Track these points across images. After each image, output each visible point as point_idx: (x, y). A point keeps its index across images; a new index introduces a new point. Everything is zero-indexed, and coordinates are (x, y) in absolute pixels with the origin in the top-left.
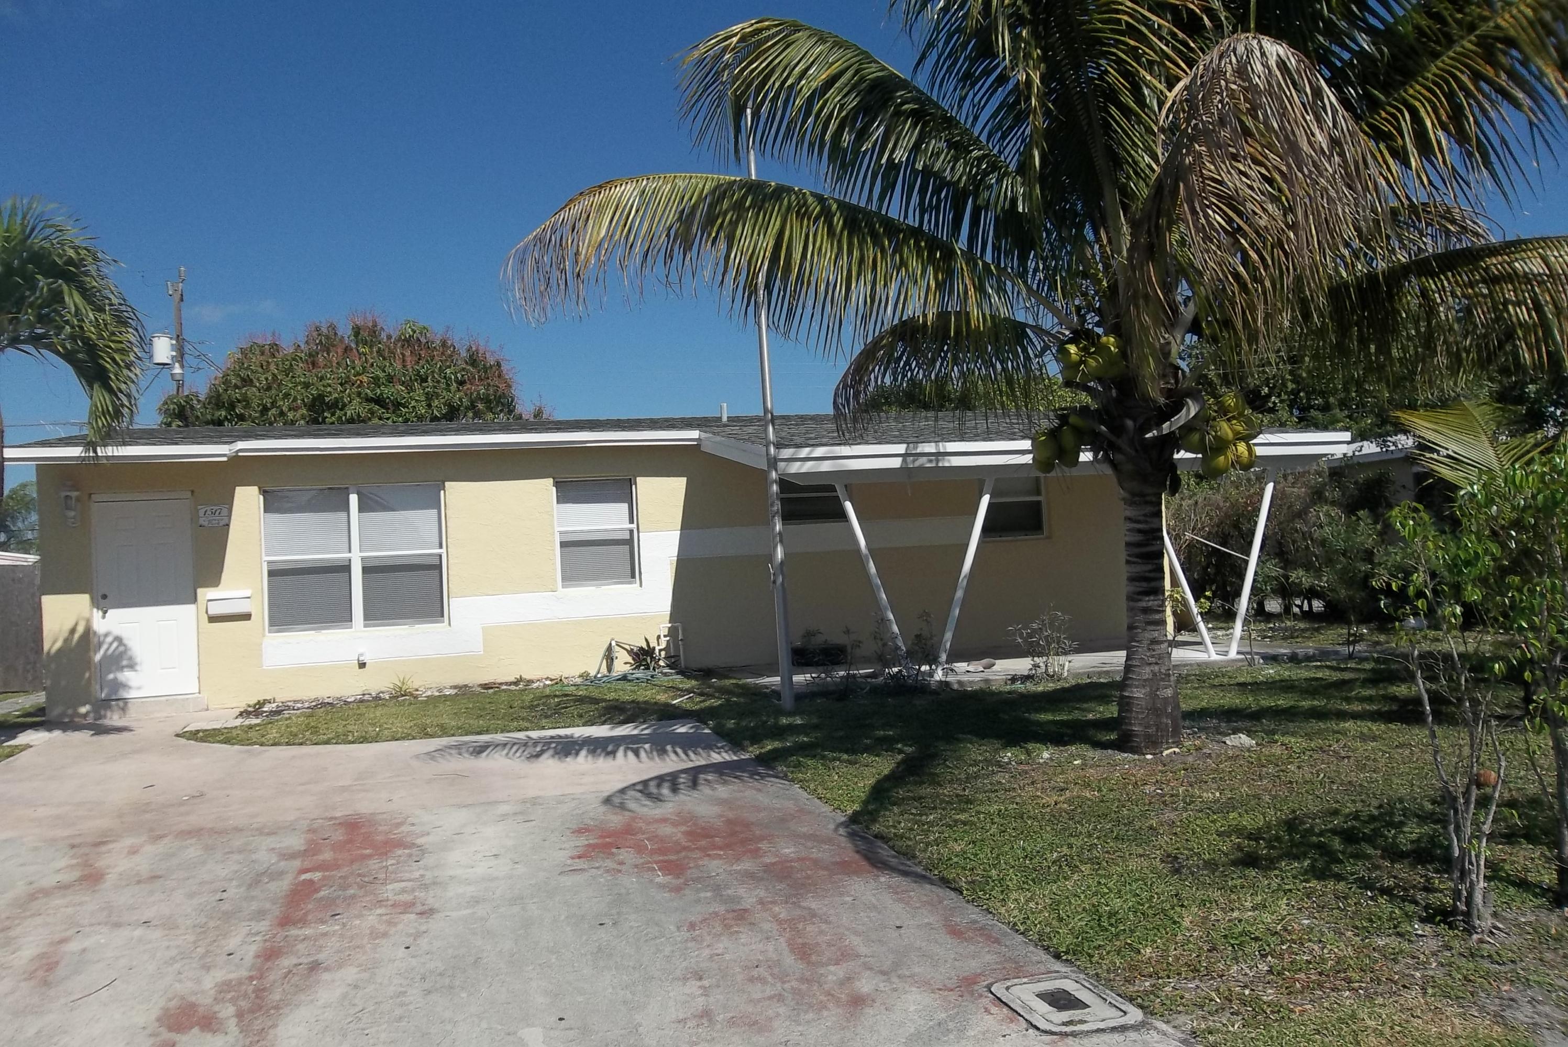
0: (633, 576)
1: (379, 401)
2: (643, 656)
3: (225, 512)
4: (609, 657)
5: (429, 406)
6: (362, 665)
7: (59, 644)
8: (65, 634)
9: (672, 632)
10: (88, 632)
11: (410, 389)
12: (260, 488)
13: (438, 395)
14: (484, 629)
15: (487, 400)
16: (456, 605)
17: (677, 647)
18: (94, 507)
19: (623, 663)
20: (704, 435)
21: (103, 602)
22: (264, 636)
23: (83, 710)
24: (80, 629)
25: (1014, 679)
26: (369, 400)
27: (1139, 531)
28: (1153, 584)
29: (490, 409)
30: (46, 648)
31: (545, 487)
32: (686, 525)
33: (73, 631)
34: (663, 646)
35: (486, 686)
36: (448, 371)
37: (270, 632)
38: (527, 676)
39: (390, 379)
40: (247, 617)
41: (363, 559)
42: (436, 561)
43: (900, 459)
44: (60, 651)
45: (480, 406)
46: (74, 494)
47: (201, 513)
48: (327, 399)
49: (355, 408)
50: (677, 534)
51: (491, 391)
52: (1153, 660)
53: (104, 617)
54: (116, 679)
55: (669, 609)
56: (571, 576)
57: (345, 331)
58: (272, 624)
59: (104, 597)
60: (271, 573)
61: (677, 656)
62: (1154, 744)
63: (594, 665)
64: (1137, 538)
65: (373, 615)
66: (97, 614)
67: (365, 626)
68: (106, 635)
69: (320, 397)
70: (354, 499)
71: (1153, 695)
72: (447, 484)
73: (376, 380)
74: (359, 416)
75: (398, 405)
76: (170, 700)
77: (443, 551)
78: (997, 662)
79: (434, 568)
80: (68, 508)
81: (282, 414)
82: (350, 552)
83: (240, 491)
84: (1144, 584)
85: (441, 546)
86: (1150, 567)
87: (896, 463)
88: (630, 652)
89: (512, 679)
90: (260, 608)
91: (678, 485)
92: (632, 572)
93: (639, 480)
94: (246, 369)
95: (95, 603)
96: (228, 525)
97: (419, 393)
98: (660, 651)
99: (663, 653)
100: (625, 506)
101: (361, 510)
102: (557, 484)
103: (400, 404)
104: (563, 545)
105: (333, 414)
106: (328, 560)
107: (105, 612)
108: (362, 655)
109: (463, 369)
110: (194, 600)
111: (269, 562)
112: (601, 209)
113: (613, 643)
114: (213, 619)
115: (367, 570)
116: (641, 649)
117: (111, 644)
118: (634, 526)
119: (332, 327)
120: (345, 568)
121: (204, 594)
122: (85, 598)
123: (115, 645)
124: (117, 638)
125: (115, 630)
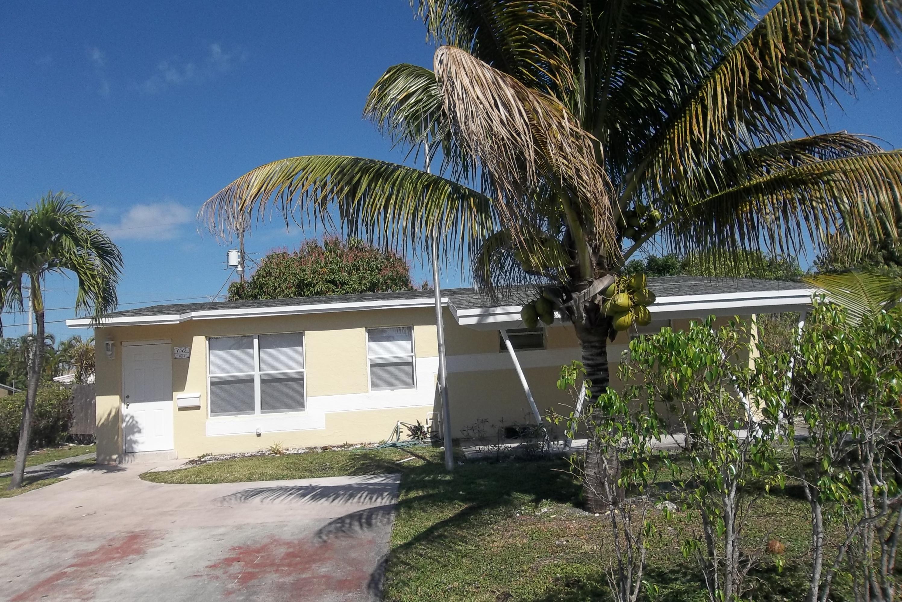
0: (413, 384)
1: (333, 282)
2: (417, 431)
3: (188, 350)
4: (397, 430)
5: (360, 283)
6: (259, 435)
7: (103, 420)
8: (106, 416)
9: (435, 417)
10: (118, 414)
11: (350, 274)
12: (206, 337)
13: (365, 278)
14: (326, 414)
15: (393, 279)
16: (309, 401)
17: (437, 426)
18: (124, 349)
19: (405, 436)
20: (449, 300)
21: (127, 399)
22: (207, 418)
23: (115, 457)
24: (113, 414)
26: (327, 281)
30: (97, 420)
31: (361, 333)
33: (109, 414)
34: (430, 424)
35: (324, 449)
36: (372, 263)
37: (211, 416)
38: (350, 442)
39: (340, 269)
40: (198, 408)
41: (260, 375)
42: (300, 376)
44: (104, 423)
45: (389, 282)
46: (111, 343)
47: (176, 351)
48: (305, 282)
49: (320, 286)
50: (437, 359)
51: (395, 274)
53: (127, 408)
54: (131, 439)
55: (433, 403)
56: (377, 383)
57: (320, 243)
58: (212, 412)
59: (128, 397)
60: (212, 384)
61: (437, 431)
63: (388, 437)
65: (266, 407)
66: (124, 406)
67: (262, 413)
68: (126, 416)
69: (302, 281)
70: (256, 341)
72: (307, 332)
73: (332, 270)
74: (322, 290)
75: (343, 283)
76: (157, 453)
77: (304, 370)
79: (299, 380)
80: (108, 350)
82: (254, 371)
83: (195, 338)
85: (303, 368)
88: (410, 429)
89: (342, 444)
90: (205, 403)
92: (412, 382)
93: (415, 327)
94: (269, 267)
95: (122, 400)
96: (189, 357)
97: (355, 277)
98: (428, 428)
99: (430, 430)
100: (408, 342)
101: (260, 347)
102: (368, 331)
103: (345, 283)
104: (372, 366)
105: (309, 290)
106: (242, 376)
107: (128, 405)
108: (258, 429)
109: (382, 262)
110: (171, 399)
111: (211, 378)
113: (399, 424)
114: (181, 409)
115: (263, 381)
116: (415, 427)
117: (128, 421)
118: (413, 354)
119: (315, 242)
120: (251, 381)
121: (177, 395)
122: (118, 397)
123: (131, 421)
124: (132, 417)
125: (131, 414)
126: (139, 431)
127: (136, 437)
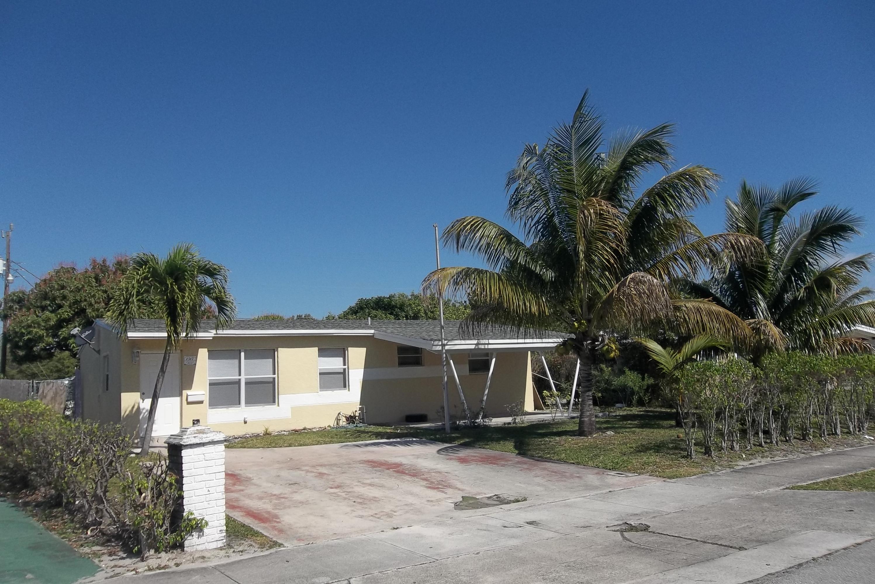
0: (345, 386)
2: (351, 419)
3: (194, 359)
4: (338, 420)
6: (245, 422)
7: (127, 413)
8: (130, 409)
9: (360, 409)
10: (139, 408)
12: (208, 350)
14: (291, 408)
16: (283, 398)
17: (363, 415)
18: (142, 356)
19: (343, 422)
20: (376, 332)
21: (142, 396)
24: (136, 407)
30: (122, 414)
31: (314, 351)
32: (365, 367)
33: (133, 407)
34: (358, 414)
35: (295, 431)
37: (209, 409)
38: (308, 427)
40: (201, 402)
41: (246, 379)
42: (272, 380)
43: (474, 346)
44: (128, 416)
47: (185, 359)
50: (363, 370)
53: (143, 402)
55: (359, 400)
56: (323, 387)
58: (209, 406)
59: (143, 394)
60: (210, 384)
61: (363, 419)
63: (332, 423)
65: (251, 401)
66: (140, 401)
67: (246, 406)
68: (143, 409)
70: (243, 354)
71: (590, 420)
72: (279, 349)
77: (276, 376)
78: (493, 419)
79: (273, 382)
80: (136, 356)
82: (240, 375)
83: (200, 350)
85: (274, 374)
87: (473, 347)
88: (346, 417)
89: (302, 428)
90: (206, 399)
91: (363, 351)
92: (345, 385)
93: (349, 348)
95: (140, 396)
96: (195, 364)
98: (357, 416)
100: (343, 359)
101: (246, 358)
102: (318, 350)
104: (320, 374)
106: (228, 379)
107: (143, 400)
108: (245, 418)
110: (181, 395)
111: (210, 380)
113: (340, 414)
114: (189, 403)
115: (247, 383)
116: (350, 416)
117: (145, 413)
118: (346, 367)
120: (239, 382)
121: (186, 392)
122: (139, 394)
124: (147, 410)
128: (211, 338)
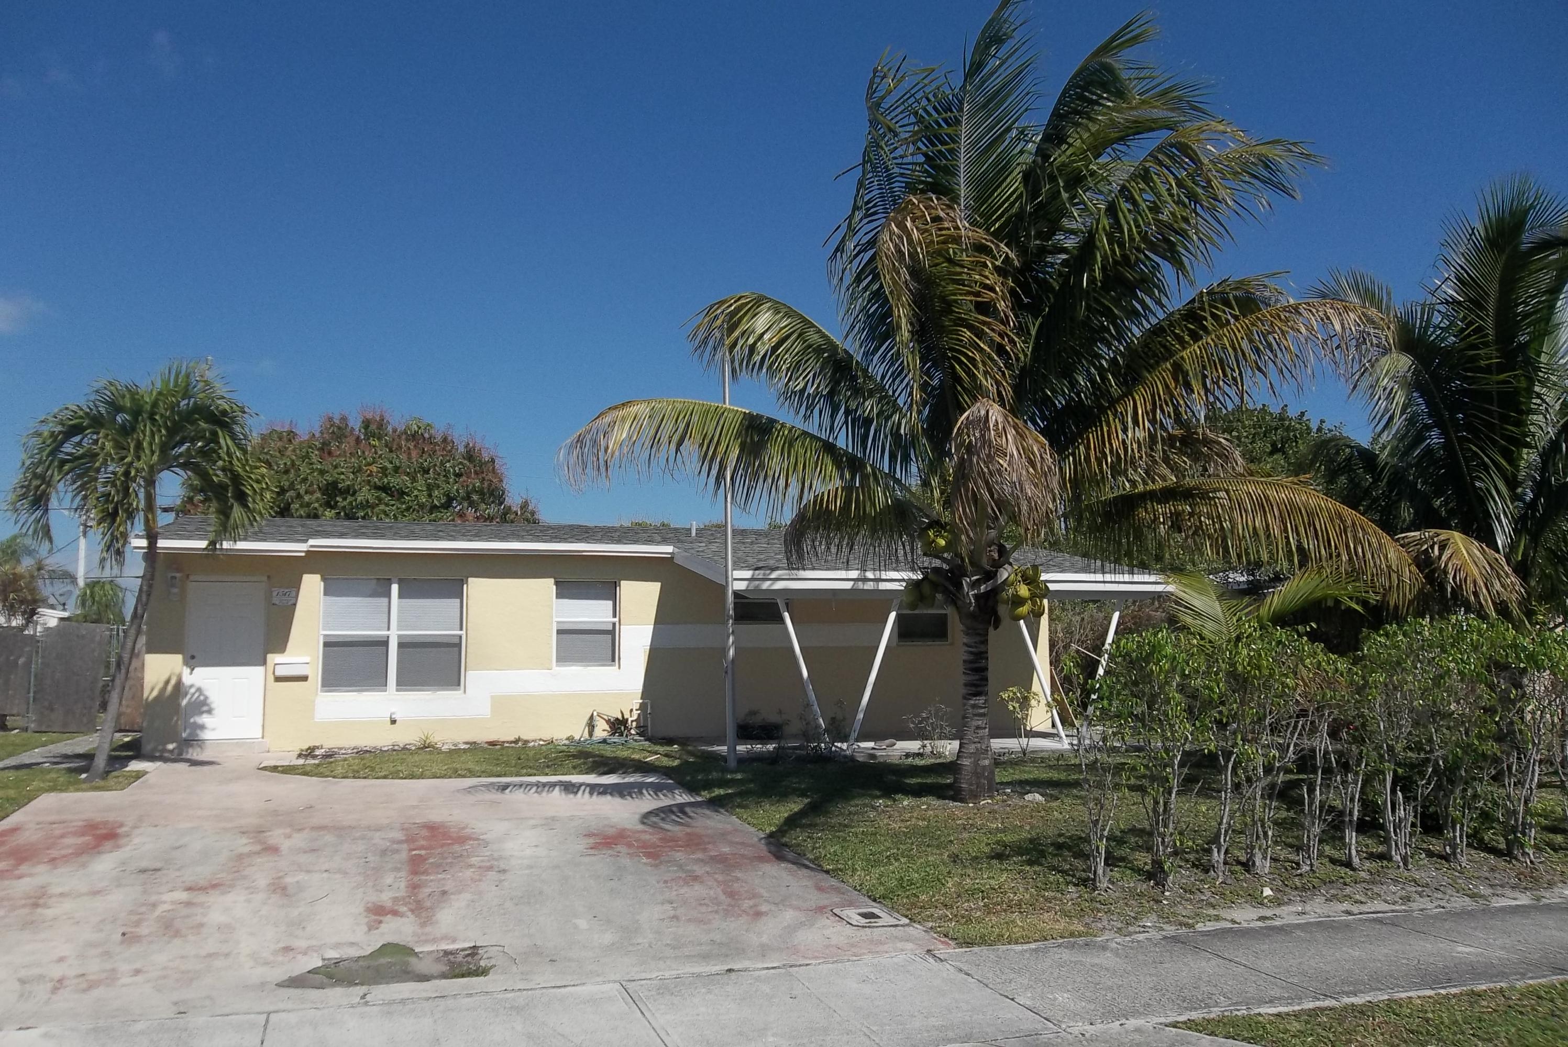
0: (613, 660)
1: (385, 489)
2: (618, 725)
3: (294, 594)
4: (591, 725)
5: (430, 496)
6: (393, 722)
7: (155, 693)
8: (160, 685)
9: (642, 707)
10: (179, 683)
11: (414, 480)
12: (322, 576)
13: (438, 487)
14: (492, 697)
15: (481, 492)
16: (472, 677)
17: (645, 719)
18: (191, 586)
19: (602, 729)
20: (677, 550)
21: (192, 661)
22: (317, 694)
23: (170, 747)
24: (173, 682)
25: (907, 755)
26: (378, 488)
27: (971, 653)
28: (979, 689)
29: (483, 501)
30: (145, 696)
31: (547, 585)
32: (657, 622)
33: (167, 682)
34: (635, 717)
35: (492, 744)
36: (448, 465)
37: (322, 691)
38: (524, 737)
39: (396, 469)
40: (304, 678)
41: (399, 636)
42: (456, 641)
44: (156, 699)
45: (475, 497)
46: (178, 575)
47: (275, 594)
48: (340, 486)
49: (365, 494)
50: (651, 628)
51: (486, 485)
52: (976, 740)
53: (191, 673)
54: (195, 723)
55: (641, 688)
56: (564, 657)
57: (356, 424)
58: (323, 685)
59: (193, 657)
60: (326, 645)
61: (645, 726)
62: (975, 797)
63: (578, 731)
64: (972, 657)
65: (407, 681)
66: (186, 671)
67: (397, 690)
68: (191, 686)
69: (334, 484)
70: (395, 588)
71: (976, 764)
72: (470, 580)
73: (384, 470)
74: (367, 501)
75: (402, 493)
76: (239, 743)
77: (463, 633)
78: (898, 743)
79: (454, 646)
80: (173, 586)
81: (299, 496)
82: (389, 629)
83: (306, 577)
84: (974, 689)
85: (461, 629)
86: (977, 677)
88: (608, 722)
89: (512, 739)
90: (315, 672)
91: (654, 588)
92: (613, 657)
93: (624, 583)
94: (266, 453)
95: (186, 663)
96: (295, 605)
97: (421, 483)
98: (632, 721)
99: (634, 724)
100: (610, 603)
101: (401, 596)
102: (557, 583)
103: (404, 493)
104: (559, 632)
105: (345, 499)
106: (370, 636)
107: (193, 670)
108: (394, 713)
109: (461, 463)
110: (264, 663)
111: (325, 636)
112: (623, 419)
113: (595, 714)
114: (278, 679)
115: (401, 645)
116: (617, 719)
117: (193, 694)
118: (616, 620)
119: (344, 419)
120: (385, 643)
121: (273, 658)
122: (179, 658)
123: (196, 695)
124: (199, 690)
125: (198, 684)
126: (209, 712)
127: (205, 719)
128: (303, 554)
